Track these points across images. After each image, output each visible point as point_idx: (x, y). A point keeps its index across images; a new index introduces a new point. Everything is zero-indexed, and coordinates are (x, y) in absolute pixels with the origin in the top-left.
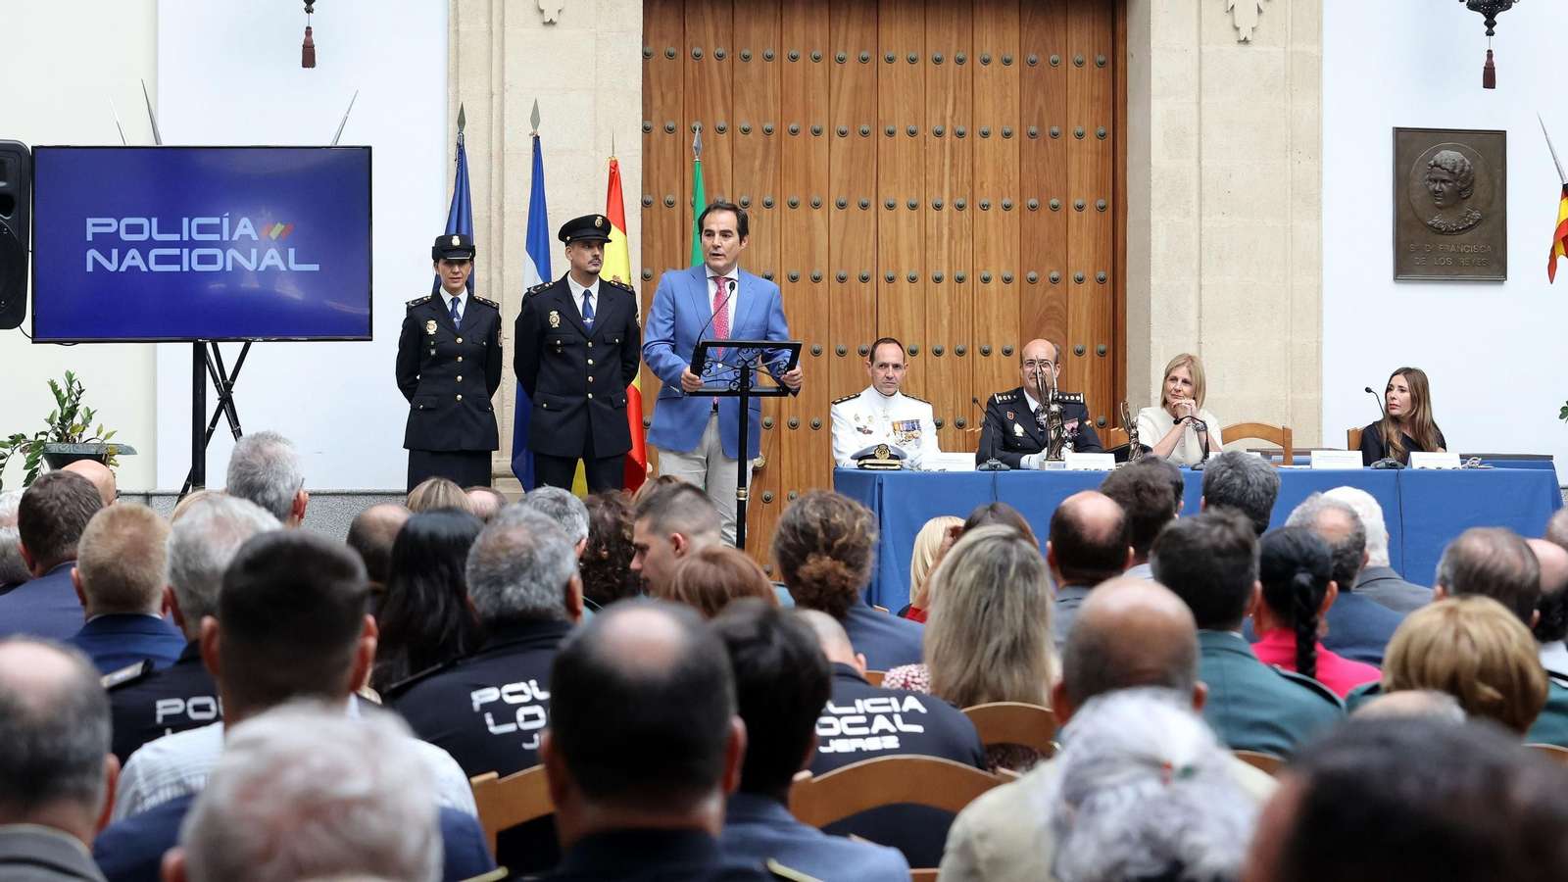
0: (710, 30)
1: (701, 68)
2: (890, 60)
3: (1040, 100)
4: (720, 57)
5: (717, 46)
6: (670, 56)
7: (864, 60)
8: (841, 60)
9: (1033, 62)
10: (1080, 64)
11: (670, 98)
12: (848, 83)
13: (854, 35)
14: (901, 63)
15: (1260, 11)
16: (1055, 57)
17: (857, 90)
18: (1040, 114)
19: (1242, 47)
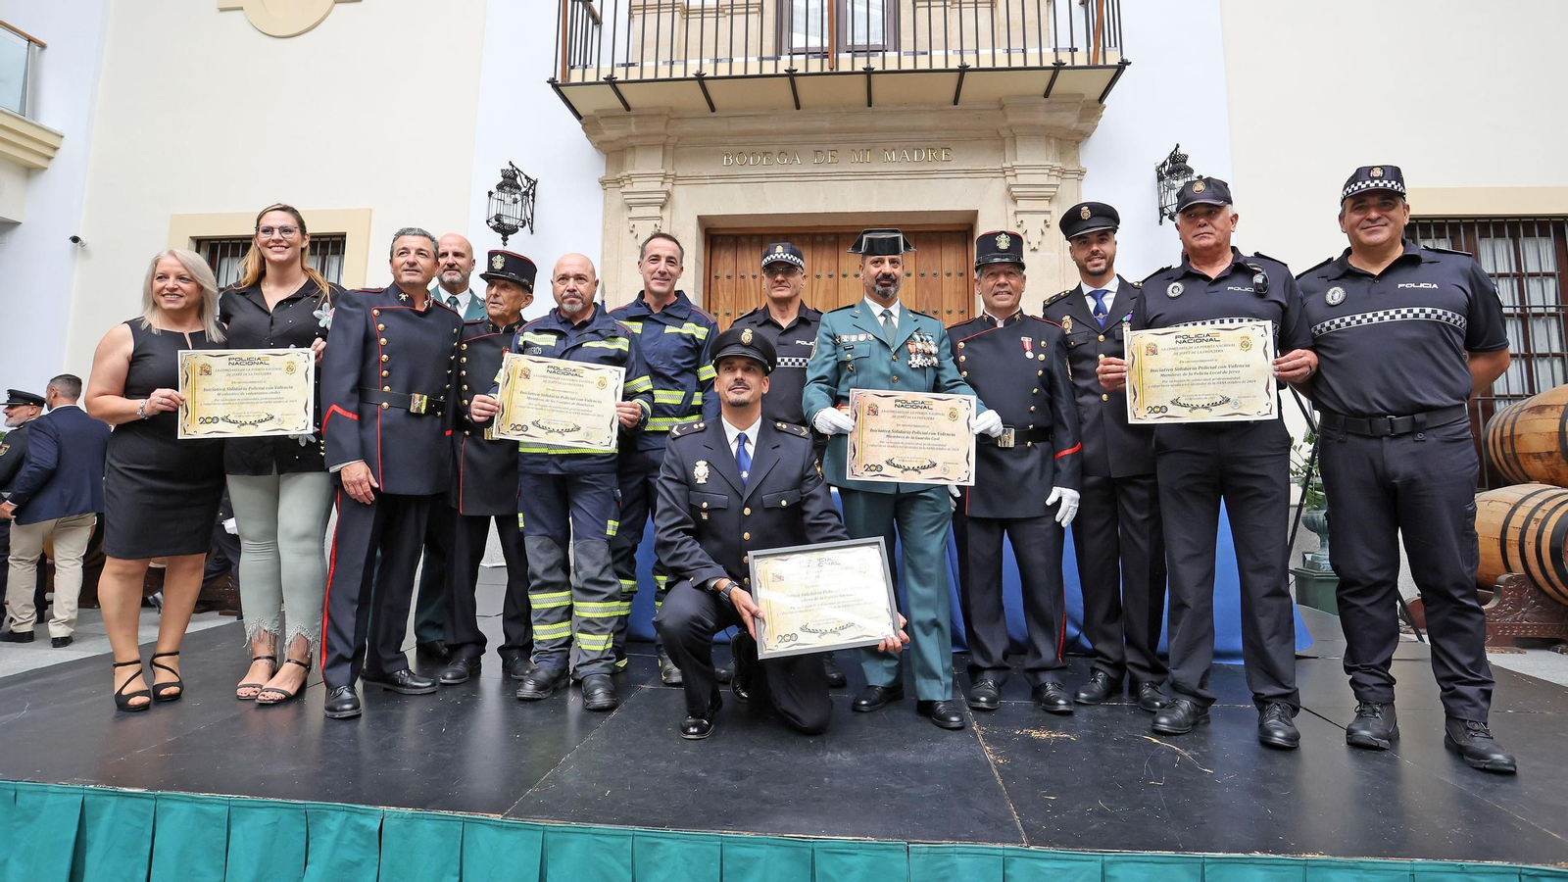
0: (750, 264)
1: (745, 282)
2: (845, 276)
3: (927, 294)
4: (754, 277)
5: (753, 271)
6: (729, 277)
7: (831, 276)
8: (818, 277)
9: (923, 275)
10: (949, 275)
11: (728, 298)
12: (822, 288)
13: (825, 263)
14: (851, 278)
15: (1043, 233)
16: (935, 272)
17: (826, 291)
18: (927, 301)
19: (1033, 253)
